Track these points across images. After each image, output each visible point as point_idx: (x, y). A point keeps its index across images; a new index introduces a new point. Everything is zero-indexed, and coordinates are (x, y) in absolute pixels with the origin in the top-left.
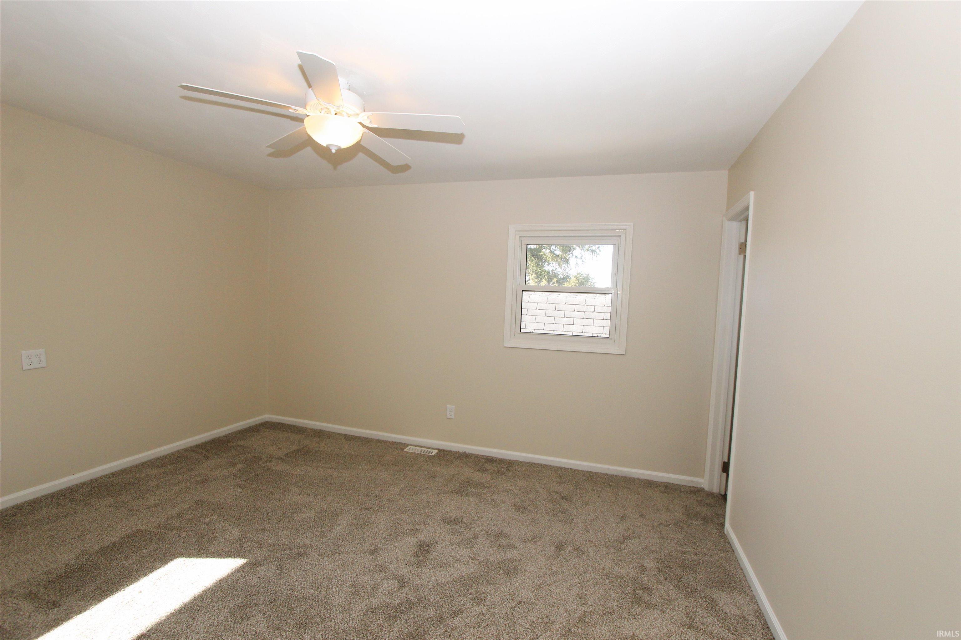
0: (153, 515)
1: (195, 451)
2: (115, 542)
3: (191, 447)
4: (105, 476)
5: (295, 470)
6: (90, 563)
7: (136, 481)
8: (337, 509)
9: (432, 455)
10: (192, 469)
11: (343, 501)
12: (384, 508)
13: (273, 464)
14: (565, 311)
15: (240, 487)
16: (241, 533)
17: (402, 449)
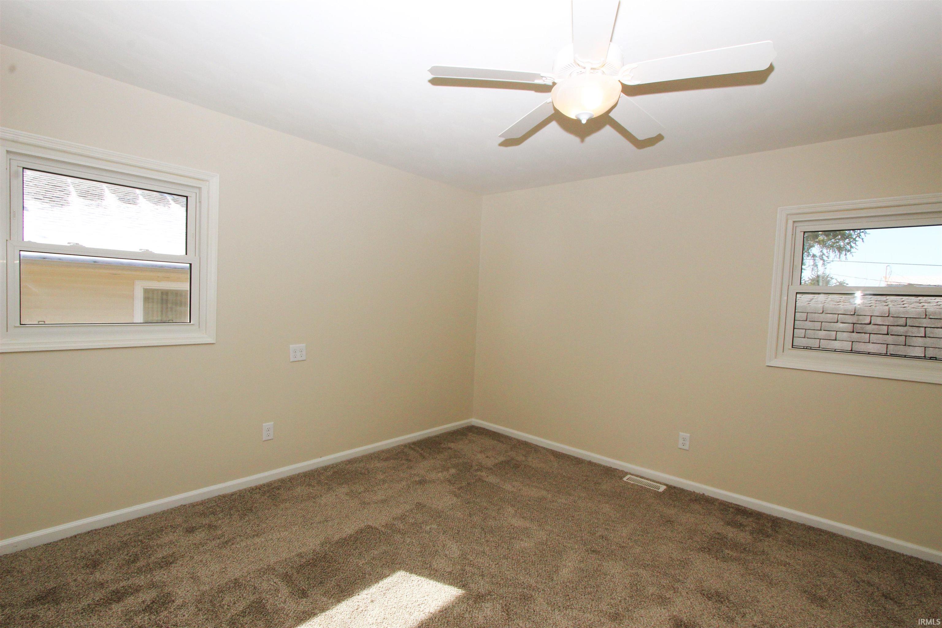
0: (381, 511)
1: (413, 449)
2: (351, 535)
3: (409, 444)
4: (342, 462)
5: (506, 485)
6: (332, 554)
7: (366, 472)
8: (559, 543)
9: (660, 491)
10: (411, 468)
11: (564, 535)
12: (615, 555)
13: (483, 474)
14: (822, 322)
15: (456, 496)
16: (461, 552)
17: (621, 478)
